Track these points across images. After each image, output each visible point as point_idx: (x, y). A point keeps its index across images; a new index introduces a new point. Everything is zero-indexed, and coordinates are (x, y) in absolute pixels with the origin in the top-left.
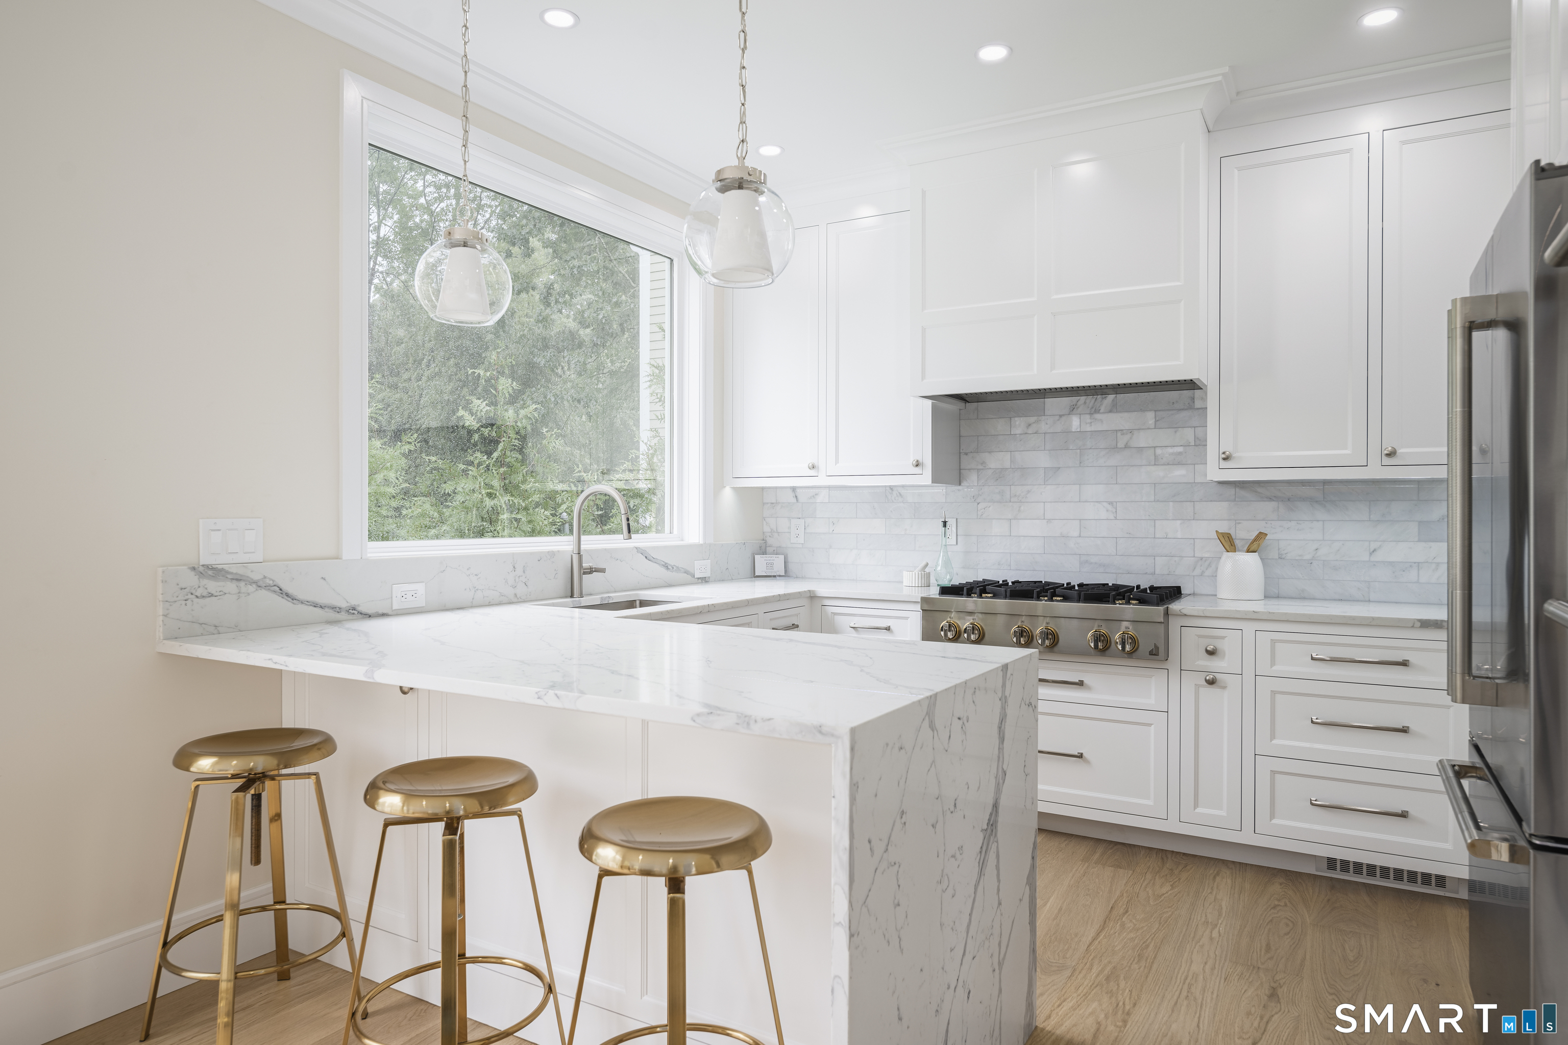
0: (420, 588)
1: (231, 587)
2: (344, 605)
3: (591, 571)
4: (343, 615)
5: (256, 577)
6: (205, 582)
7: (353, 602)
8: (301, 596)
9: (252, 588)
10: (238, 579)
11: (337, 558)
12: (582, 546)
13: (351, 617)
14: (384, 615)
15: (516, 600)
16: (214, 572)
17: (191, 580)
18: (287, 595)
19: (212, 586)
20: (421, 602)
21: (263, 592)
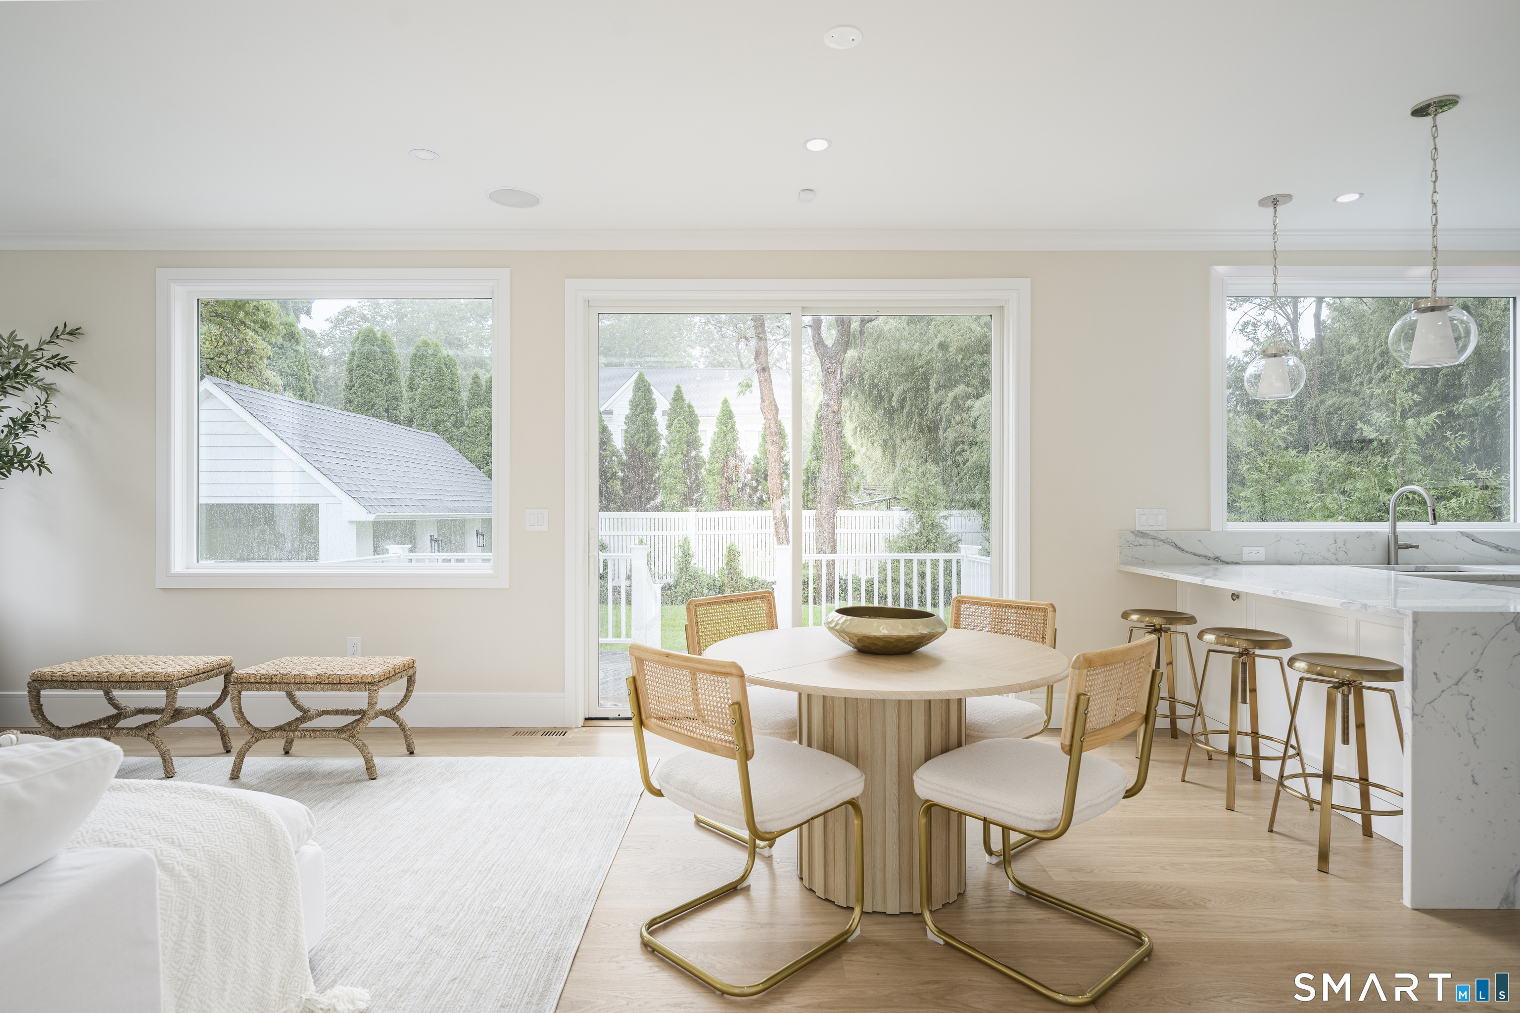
0: (1262, 550)
1: (1150, 542)
2: (1212, 556)
3: (1406, 547)
4: (1211, 561)
5: (1163, 538)
6: (1138, 539)
7: (1218, 555)
8: (1187, 549)
9: (1161, 543)
10: (1154, 538)
11: (1209, 530)
12: (1398, 530)
13: (1215, 562)
14: (1236, 563)
15: (1337, 562)
16: (1142, 534)
17: (1132, 537)
18: (1179, 548)
19: (1142, 541)
20: (1262, 558)
21: (1167, 546)
